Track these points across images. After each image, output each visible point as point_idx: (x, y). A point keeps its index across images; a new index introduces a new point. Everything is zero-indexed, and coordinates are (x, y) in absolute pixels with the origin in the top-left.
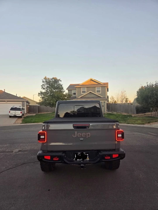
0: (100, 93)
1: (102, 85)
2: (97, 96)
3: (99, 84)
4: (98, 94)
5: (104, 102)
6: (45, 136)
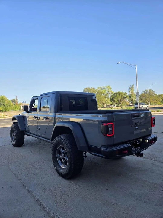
6: (112, 128)
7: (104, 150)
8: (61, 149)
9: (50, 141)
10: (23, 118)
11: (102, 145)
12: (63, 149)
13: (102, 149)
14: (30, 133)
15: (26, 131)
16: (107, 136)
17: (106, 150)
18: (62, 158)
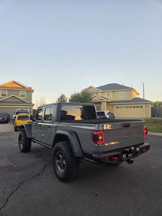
0: (25, 98)
1: (27, 89)
2: (21, 101)
3: (24, 87)
4: (22, 99)
5: (30, 108)
6: (102, 136)
7: (95, 156)
8: (60, 155)
9: (51, 147)
10: (30, 126)
11: (93, 152)
12: (62, 155)
13: (93, 155)
14: (35, 140)
15: (32, 138)
16: (97, 143)
17: (97, 157)
18: (60, 163)
